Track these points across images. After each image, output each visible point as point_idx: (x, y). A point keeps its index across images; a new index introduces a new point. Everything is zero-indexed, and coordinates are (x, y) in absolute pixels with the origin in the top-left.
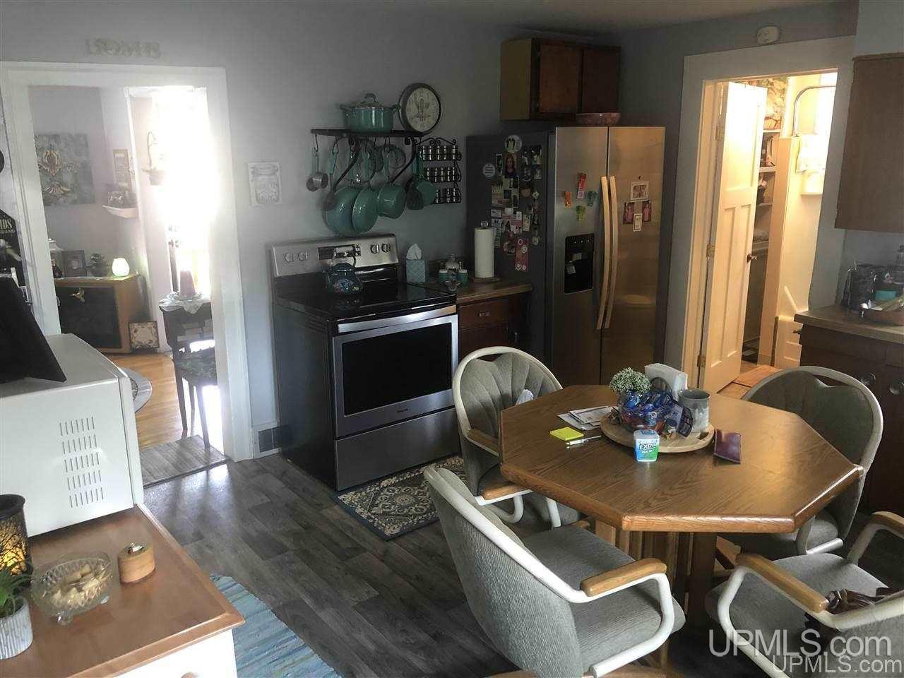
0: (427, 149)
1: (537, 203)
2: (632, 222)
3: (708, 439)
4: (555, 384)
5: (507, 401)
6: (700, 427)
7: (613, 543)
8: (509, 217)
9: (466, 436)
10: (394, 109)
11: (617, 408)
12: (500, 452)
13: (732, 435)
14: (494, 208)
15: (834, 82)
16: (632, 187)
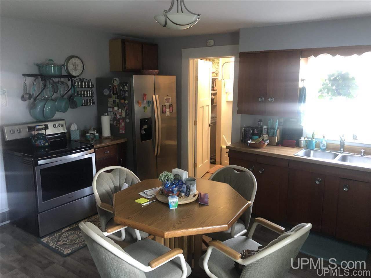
0: (78, 83)
1: (127, 105)
2: (166, 112)
3: (196, 197)
4: (137, 180)
5: (117, 189)
6: (194, 192)
7: (163, 244)
8: (116, 111)
9: (99, 206)
10: (63, 66)
11: (162, 188)
12: (114, 212)
13: (205, 194)
14: (109, 107)
15: (234, 60)
16: (165, 99)
